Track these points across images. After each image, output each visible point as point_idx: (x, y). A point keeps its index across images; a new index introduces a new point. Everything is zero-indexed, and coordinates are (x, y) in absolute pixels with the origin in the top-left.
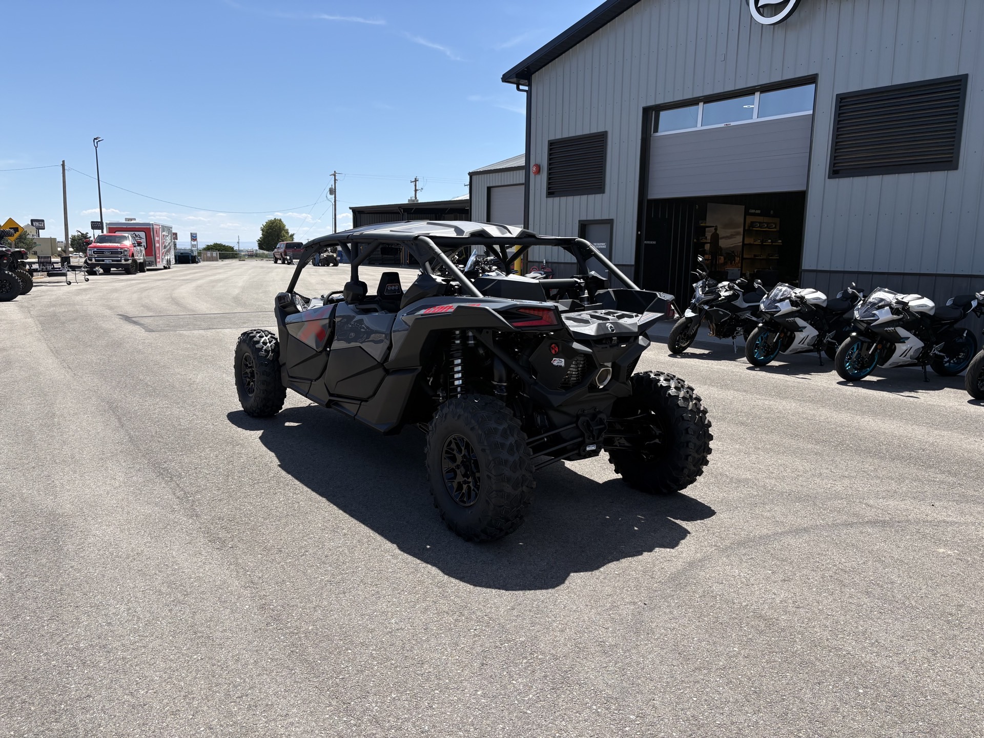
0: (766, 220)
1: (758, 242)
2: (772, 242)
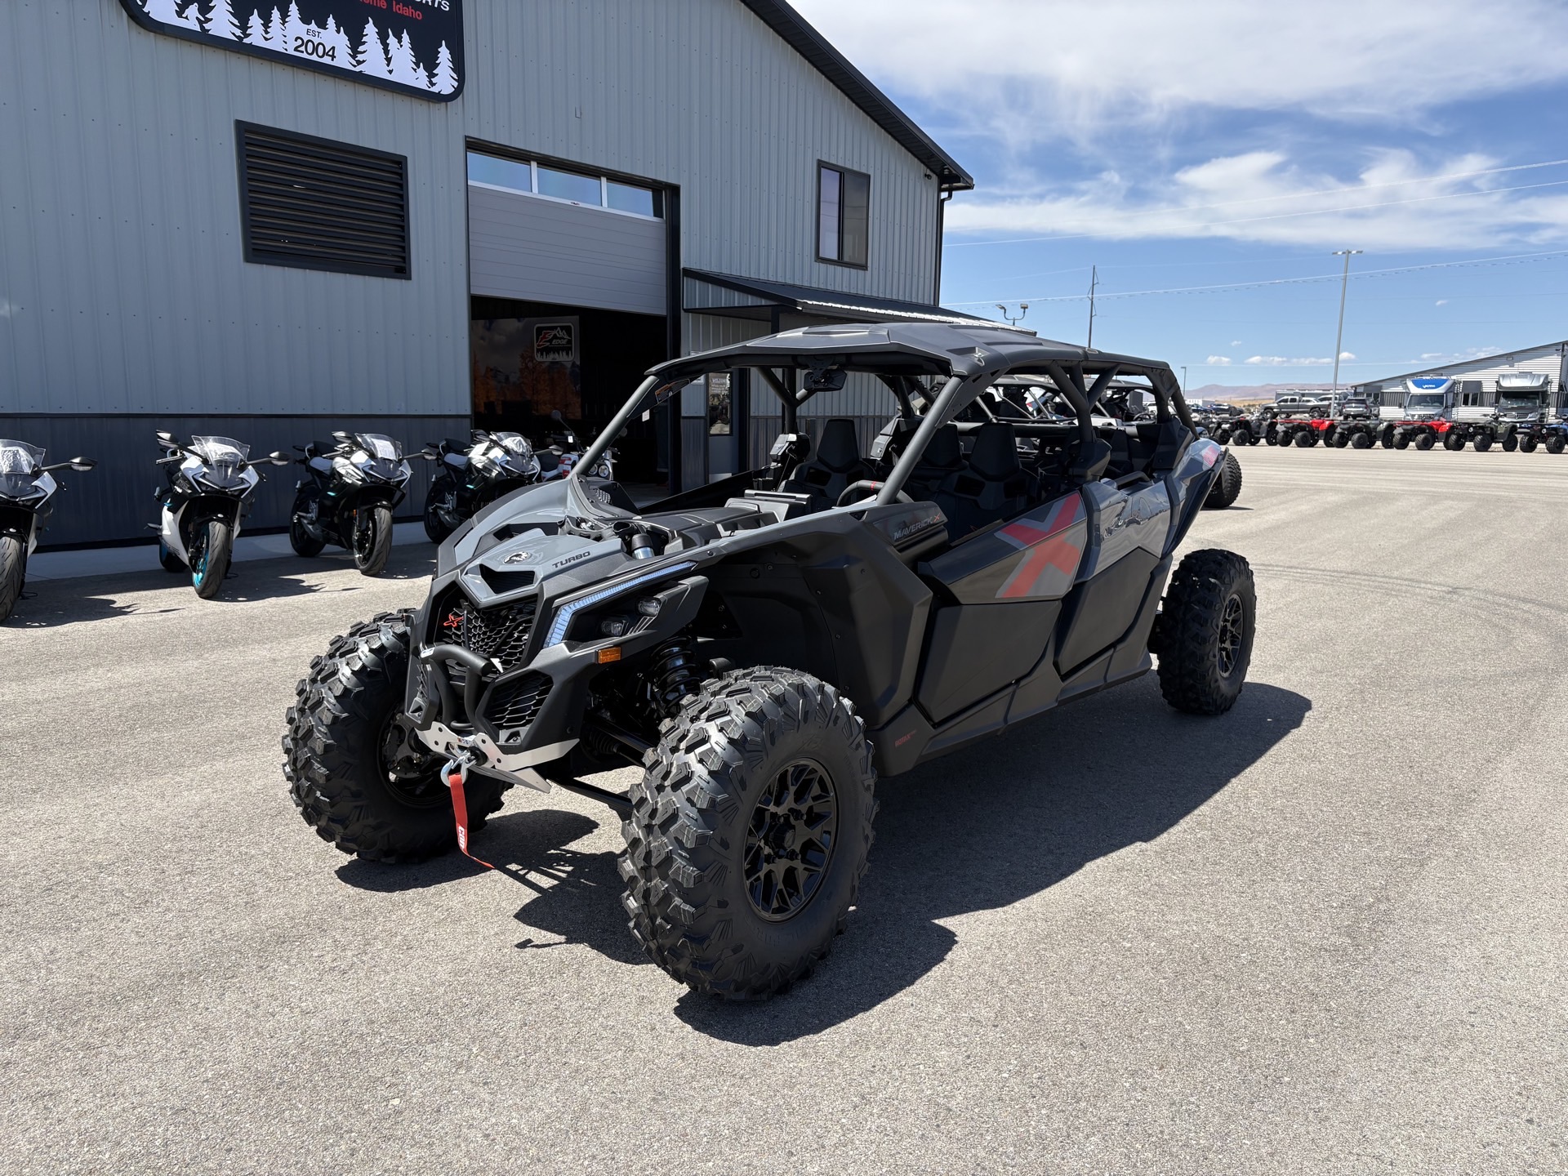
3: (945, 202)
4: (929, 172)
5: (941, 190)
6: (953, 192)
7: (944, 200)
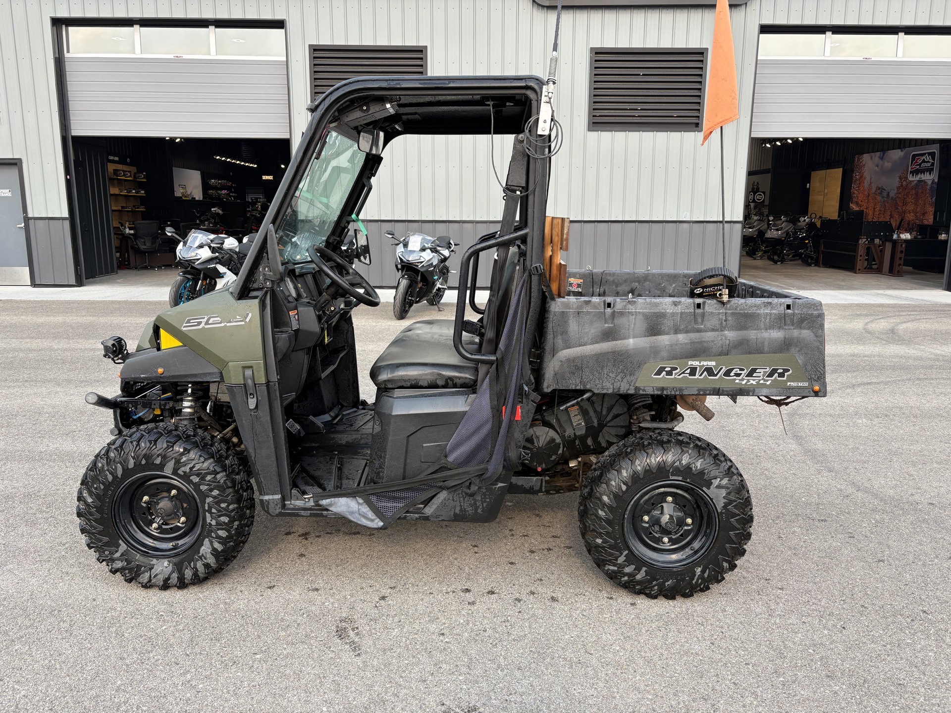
0: (125, 168)
1: (124, 193)
2: (135, 193)
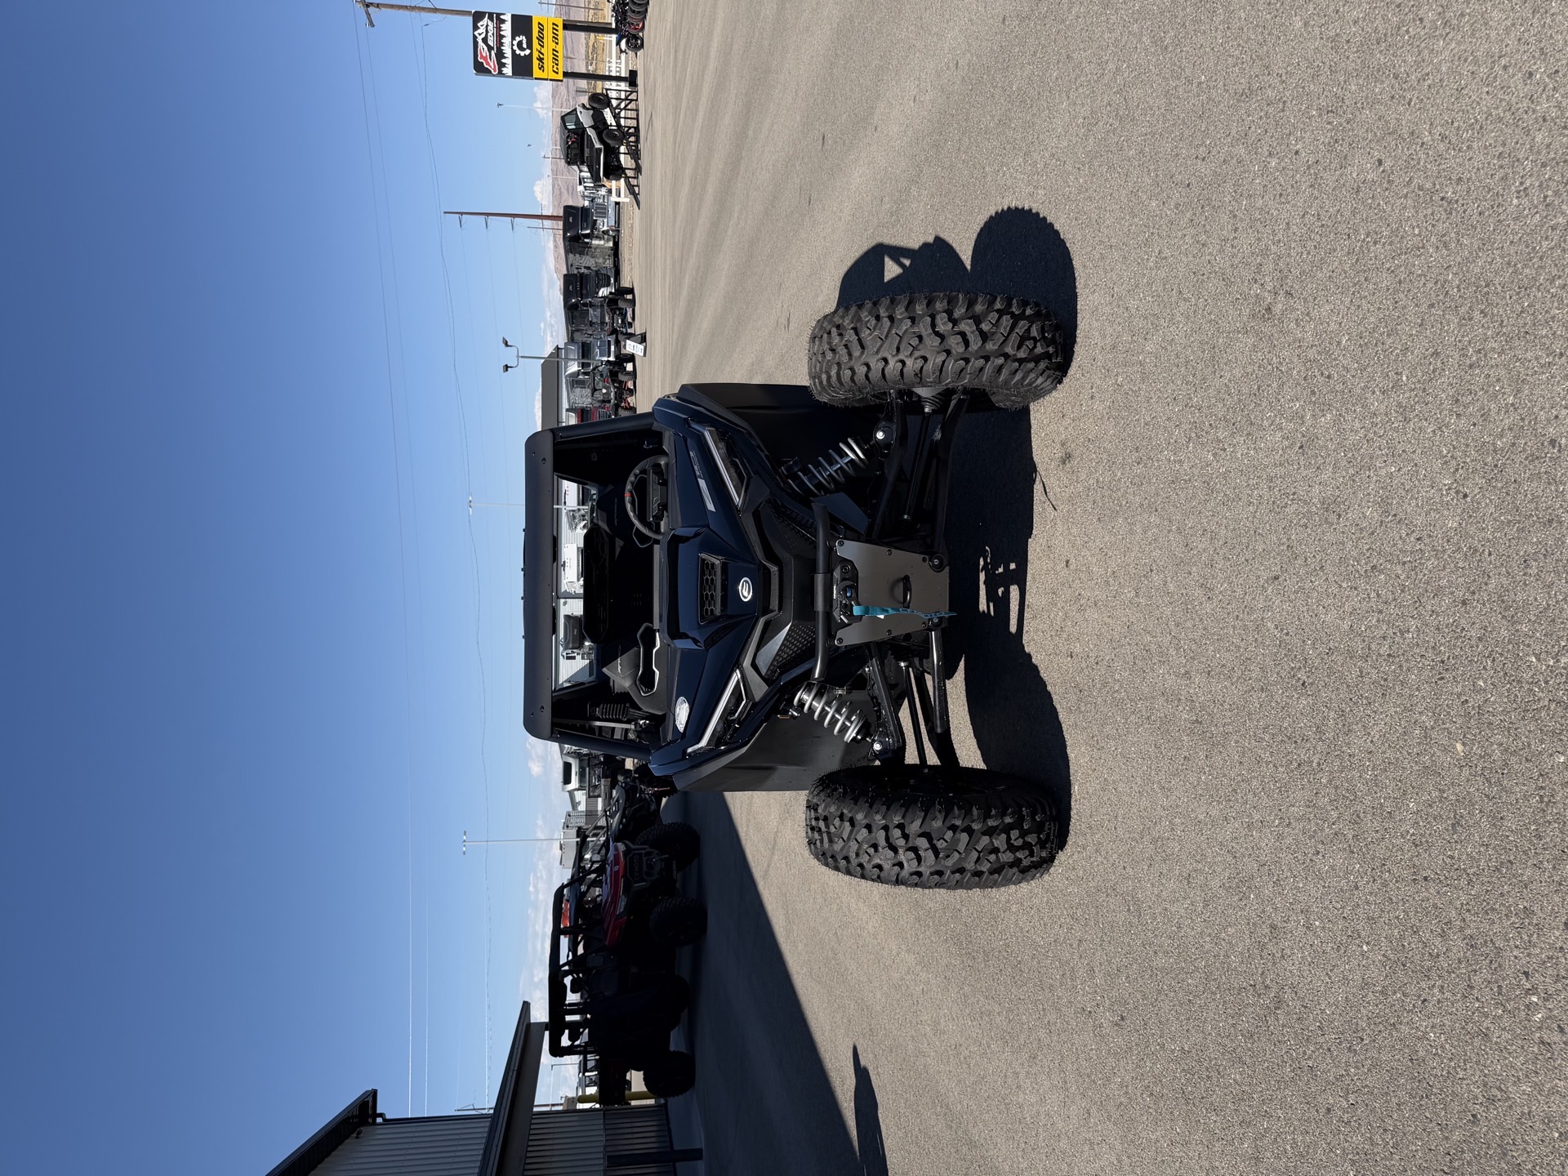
3: (387, 1117)
4: (355, 1135)
5: (374, 1123)
6: (378, 1111)
7: (384, 1120)
